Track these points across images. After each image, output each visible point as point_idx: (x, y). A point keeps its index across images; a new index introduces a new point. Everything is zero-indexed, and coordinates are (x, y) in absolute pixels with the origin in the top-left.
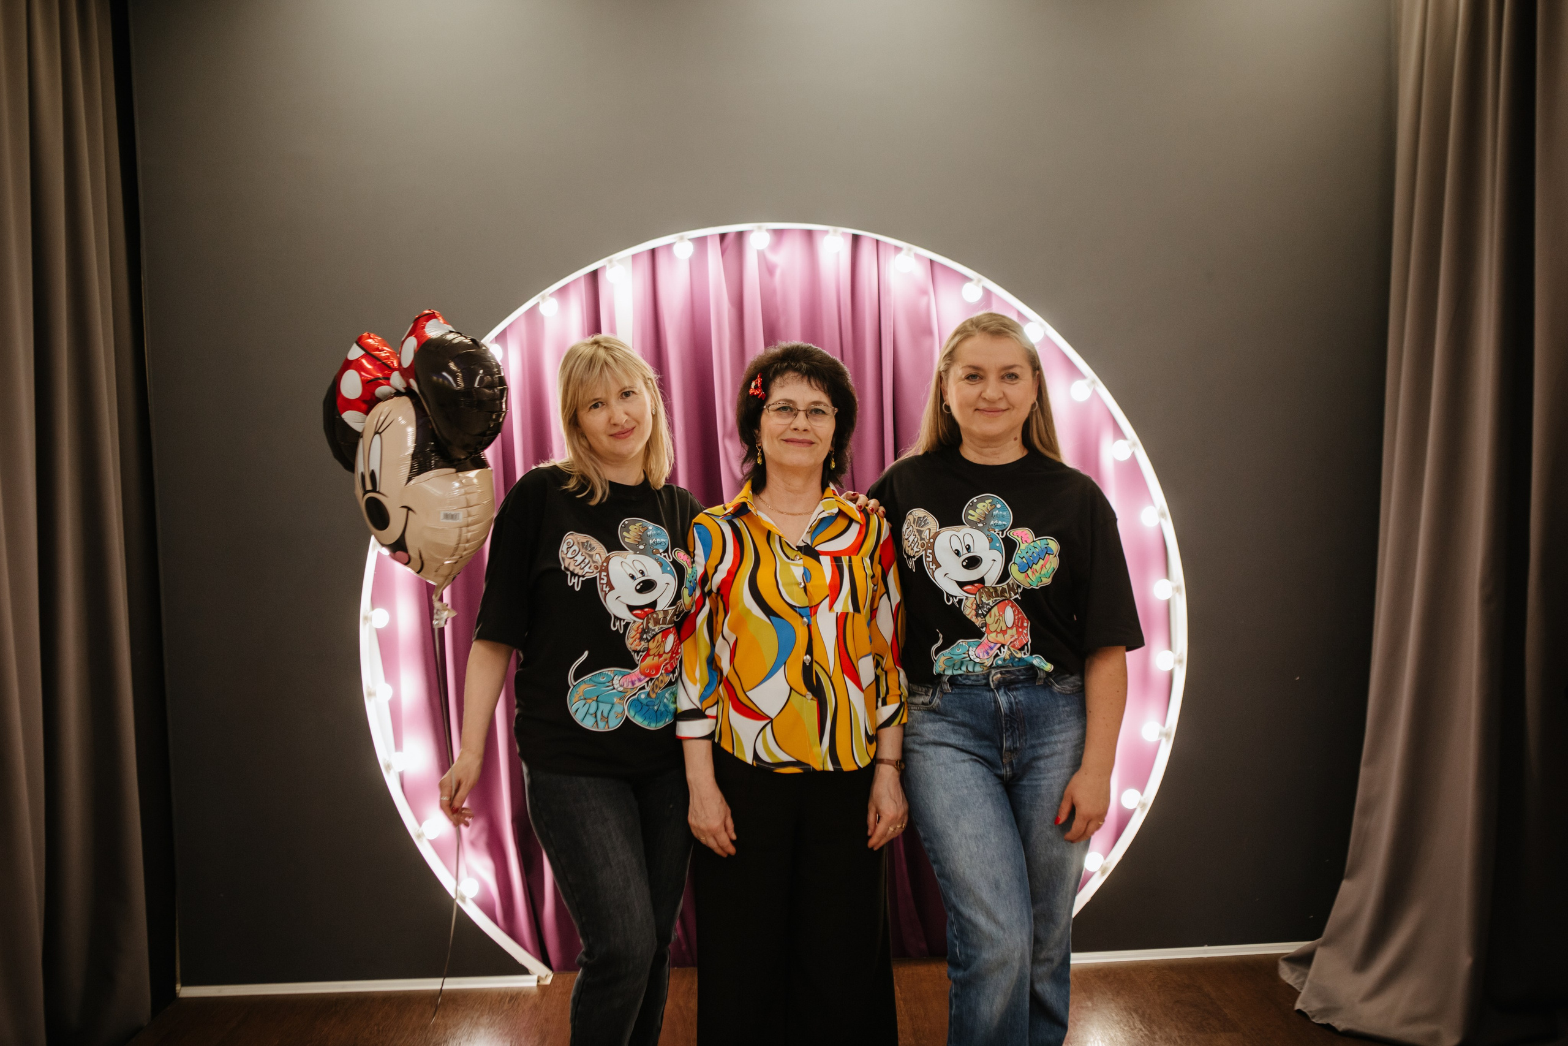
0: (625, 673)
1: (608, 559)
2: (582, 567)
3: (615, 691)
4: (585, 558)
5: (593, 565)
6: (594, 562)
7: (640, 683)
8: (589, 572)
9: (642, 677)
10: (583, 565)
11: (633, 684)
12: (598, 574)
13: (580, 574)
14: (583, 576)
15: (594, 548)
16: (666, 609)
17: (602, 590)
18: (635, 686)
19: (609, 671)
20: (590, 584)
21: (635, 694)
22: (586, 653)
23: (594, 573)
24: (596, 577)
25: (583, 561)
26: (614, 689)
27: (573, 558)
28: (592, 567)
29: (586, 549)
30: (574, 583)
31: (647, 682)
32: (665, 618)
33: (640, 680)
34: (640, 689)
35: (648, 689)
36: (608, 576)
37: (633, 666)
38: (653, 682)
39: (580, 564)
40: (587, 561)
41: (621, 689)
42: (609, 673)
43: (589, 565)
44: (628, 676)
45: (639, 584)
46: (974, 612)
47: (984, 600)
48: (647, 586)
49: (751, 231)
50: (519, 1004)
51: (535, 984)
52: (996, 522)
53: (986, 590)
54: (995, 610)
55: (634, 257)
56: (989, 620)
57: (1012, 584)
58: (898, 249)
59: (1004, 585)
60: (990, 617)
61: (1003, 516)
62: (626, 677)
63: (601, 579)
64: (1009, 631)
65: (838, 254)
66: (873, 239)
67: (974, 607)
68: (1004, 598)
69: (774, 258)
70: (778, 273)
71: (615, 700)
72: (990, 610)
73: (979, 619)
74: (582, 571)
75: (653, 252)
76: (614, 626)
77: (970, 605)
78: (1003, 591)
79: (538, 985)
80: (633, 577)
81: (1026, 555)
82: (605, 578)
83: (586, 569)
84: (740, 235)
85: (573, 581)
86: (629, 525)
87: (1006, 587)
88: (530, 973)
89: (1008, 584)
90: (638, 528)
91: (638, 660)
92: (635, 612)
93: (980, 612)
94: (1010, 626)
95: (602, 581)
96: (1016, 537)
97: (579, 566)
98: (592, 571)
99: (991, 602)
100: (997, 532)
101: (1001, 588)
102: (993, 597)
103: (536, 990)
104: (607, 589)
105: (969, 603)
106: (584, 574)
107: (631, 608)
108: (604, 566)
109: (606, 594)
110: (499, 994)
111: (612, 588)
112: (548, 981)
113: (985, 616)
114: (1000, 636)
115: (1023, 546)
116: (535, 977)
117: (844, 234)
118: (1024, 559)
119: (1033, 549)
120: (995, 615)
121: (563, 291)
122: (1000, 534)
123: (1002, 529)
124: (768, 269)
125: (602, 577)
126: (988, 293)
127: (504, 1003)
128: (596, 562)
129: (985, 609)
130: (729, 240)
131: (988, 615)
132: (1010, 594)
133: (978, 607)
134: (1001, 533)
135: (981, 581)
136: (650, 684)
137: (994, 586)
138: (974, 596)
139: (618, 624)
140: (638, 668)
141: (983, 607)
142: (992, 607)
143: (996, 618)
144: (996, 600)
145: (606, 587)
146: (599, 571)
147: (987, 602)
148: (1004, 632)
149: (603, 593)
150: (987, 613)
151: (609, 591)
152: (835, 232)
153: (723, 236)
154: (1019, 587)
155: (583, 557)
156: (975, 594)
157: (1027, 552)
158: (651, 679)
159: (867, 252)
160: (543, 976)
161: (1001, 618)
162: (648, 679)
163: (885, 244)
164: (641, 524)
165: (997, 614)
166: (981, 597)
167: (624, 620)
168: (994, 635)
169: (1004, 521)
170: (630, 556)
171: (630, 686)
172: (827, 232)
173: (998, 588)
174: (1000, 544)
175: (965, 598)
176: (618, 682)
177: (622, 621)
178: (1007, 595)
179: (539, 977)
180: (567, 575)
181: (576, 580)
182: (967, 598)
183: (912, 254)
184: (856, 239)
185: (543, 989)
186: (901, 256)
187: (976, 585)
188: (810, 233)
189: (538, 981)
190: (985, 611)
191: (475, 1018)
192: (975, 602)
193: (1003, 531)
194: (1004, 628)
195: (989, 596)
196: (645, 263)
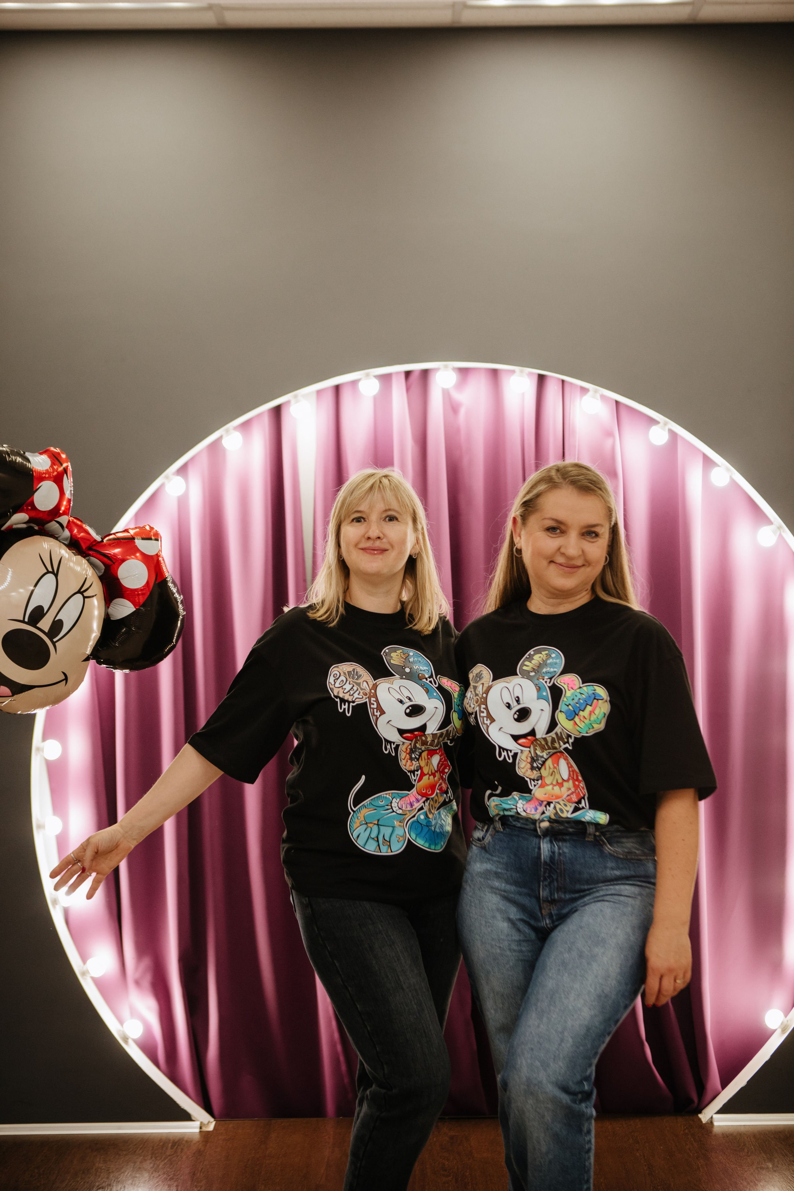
0: (403, 796)
1: (375, 687)
2: (351, 694)
3: (394, 813)
4: (353, 686)
5: (361, 692)
6: (362, 689)
7: (418, 804)
8: (359, 698)
9: (420, 797)
10: (352, 692)
11: (412, 805)
12: (367, 700)
13: (350, 700)
14: (353, 702)
15: (361, 675)
16: (435, 732)
17: (373, 714)
18: (414, 807)
19: (387, 795)
20: (361, 710)
21: (414, 816)
22: (363, 777)
23: (364, 698)
24: (366, 702)
25: (352, 688)
26: (393, 811)
27: (342, 686)
28: (361, 694)
29: (353, 678)
30: (345, 709)
31: (424, 802)
32: (433, 741)
33: (418, 801)
34: (419, 810)
35: (426, 809)
36: (377, 701)
37: (409, 786)
38: (428, 801)
39: (349, 691)
40: (355, 688)
41: (400, 812)
42: (388, 796)
43: (358, 692)
44: (407, 798)
45: (408, 708)
46: (529, 766)
47: (539, 753)
48: (416, 710)
49: (437, 370)
50: (182, 1149)
51: (198, 1130)
52: (548, 669)
53: (539, 742)
54: (549, 763)
55: (319, 392)
56: (544, 772)
57: (561, 733)
58: (584, 390)
59: (553, 734)
60: (545, 769)
61: (556, 663)
62: (404, 799)
63: (371, 704)
64: (565, 784)
65: (523, 394)
66: (559, 379)
67: (529, 760)
68: (555, 751)
69: (458, 396)
70: (462, 411)
71: (396, 823)
72: (544, 762)
73: (535, 772)
74: (352, 697)
75: (337, 389)
76: (386, 750)
77: (525, 759)
78: (553, 740)
79: (200, 1131)
80: (401, 702)
81: (572, 703)
82: (375, 703)
83: (356, 695)
84: (425, 373)
85: (343, 707)
86: (390, 653)
87: (554, 736)
88: (193, 1119)
89: (556, 734)
90: (399, 655)
91: (415, 780)
92: (405, 735)
93: (535, 765)
94: (566, 777)
95: (372, 706)
96: (563, 684)
97: (349, 693)
98: (361, 697)
99: (545, 755)
100: (545, 680)
101: (550, 738)
102: (546, 750)
103: (197, 1137)
104: (378, 714)
105: (524, 757)
106: (353, 699)
107: (401, 732)
108: (372, 693)
109: (377, 719)
110: (161, 1140)
111: (383, 712)
112: (211, 1128)
113: (540, 769)
114: (557, 788)
115: (569, 693)
116: (197, 1124)
117: (530, 374)
118: (570, 707)
119: (579, 696)
120: (550, 768)
121: (246, 425)
122: (548, 683)
123: (550, 677)
124: (452, 407)
125: (372, 702)
126: (673, 435)
127: (167, 1149)
128: (365, 689)
129: (540, 762)
130: (414, 378)
131: (543, 768)
132: (559, 743)
133: (533, 760)
134: (549, 680)
135: (533, 733)
136: (427, 804)
137: (544, 736)
138: (528, 749)
139: (389, 747)
140: (415, 788)
141: (538, 760)
142: (546, 760)
143: (551, 771)
144: (549, 753)
145: (377, 712)
146: (368, 697)
147: (541, 754)
148: (561, 785)
149: (375, 718)
150: (542, 765)
151: (380, 716)
152: (522, 372)
153: (408, 374)
154: (569, 736)
155: (352, 685)
156: (529, 747)
157: (573, 699)
158: (427, 799)
159: (552, 391)
160: (206, 1122)
161: (555, 770)
162: (424, 799)
163: (571, 384)
164: (401, 651)
165: (552, 766)
166: (535, 750)
167: (394, 743)
168: (550, 787)
169: (556, 668)
170: (397, 682)
171: (409, 808)
172: (513, 372)
173: (548, 739)
174: (547, 693)
175: (519, 751)
176: (396, 805)
177: (392, 744)
178: (557, 745)
179: (201, 1123)
180: (337, 702)
181: (346, 706)
182: (522, 751)
183: (598, 396)
184: (541, 379)
185: (205, 1136)
186: (587, 398)
187: (529, 738)
188: (495, 373)
189: (201, 1128)
190: (540, 764)
191: (138, 1163)
192: (530, 755)
193: (551, 679)
194: (560, 781)
195: (543, 749)
196: (329, 398)
